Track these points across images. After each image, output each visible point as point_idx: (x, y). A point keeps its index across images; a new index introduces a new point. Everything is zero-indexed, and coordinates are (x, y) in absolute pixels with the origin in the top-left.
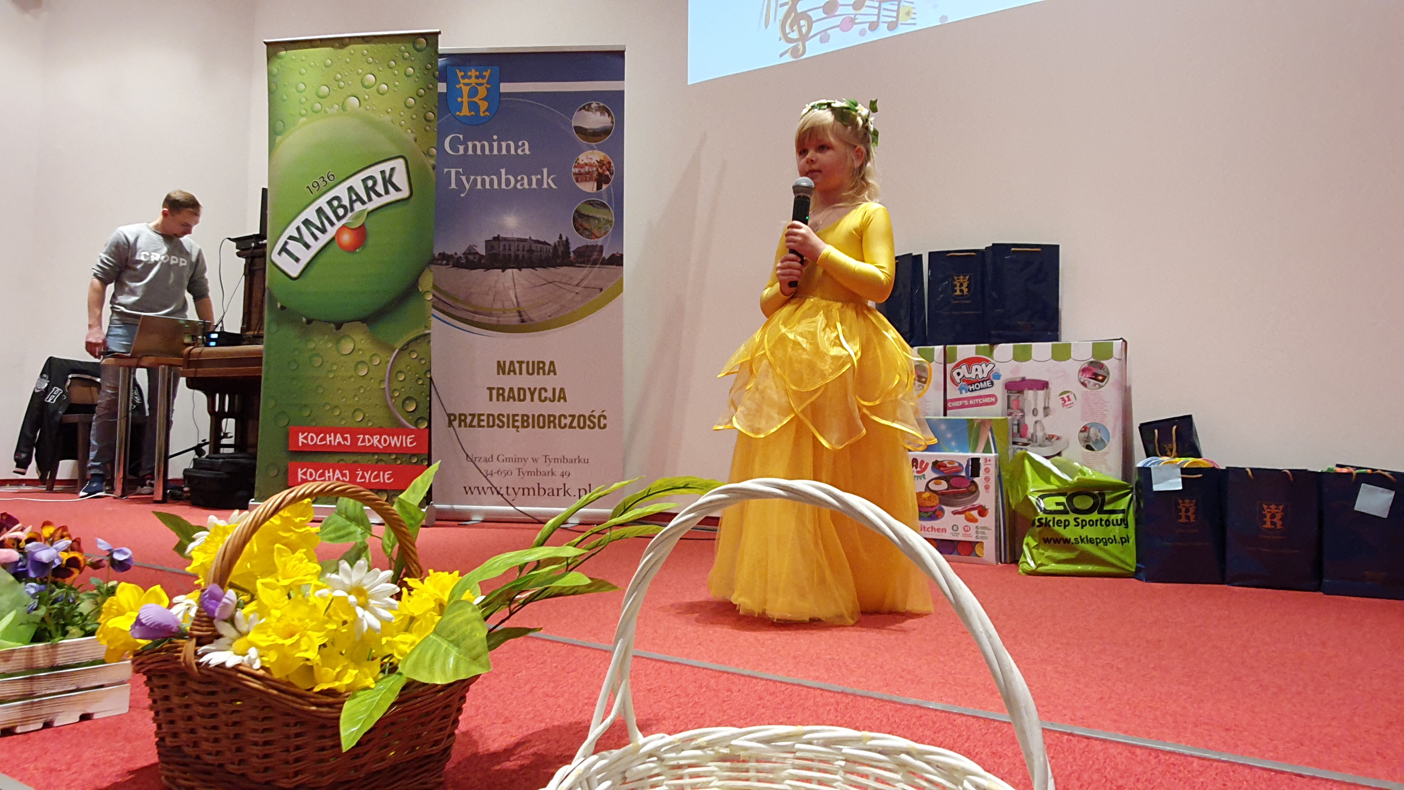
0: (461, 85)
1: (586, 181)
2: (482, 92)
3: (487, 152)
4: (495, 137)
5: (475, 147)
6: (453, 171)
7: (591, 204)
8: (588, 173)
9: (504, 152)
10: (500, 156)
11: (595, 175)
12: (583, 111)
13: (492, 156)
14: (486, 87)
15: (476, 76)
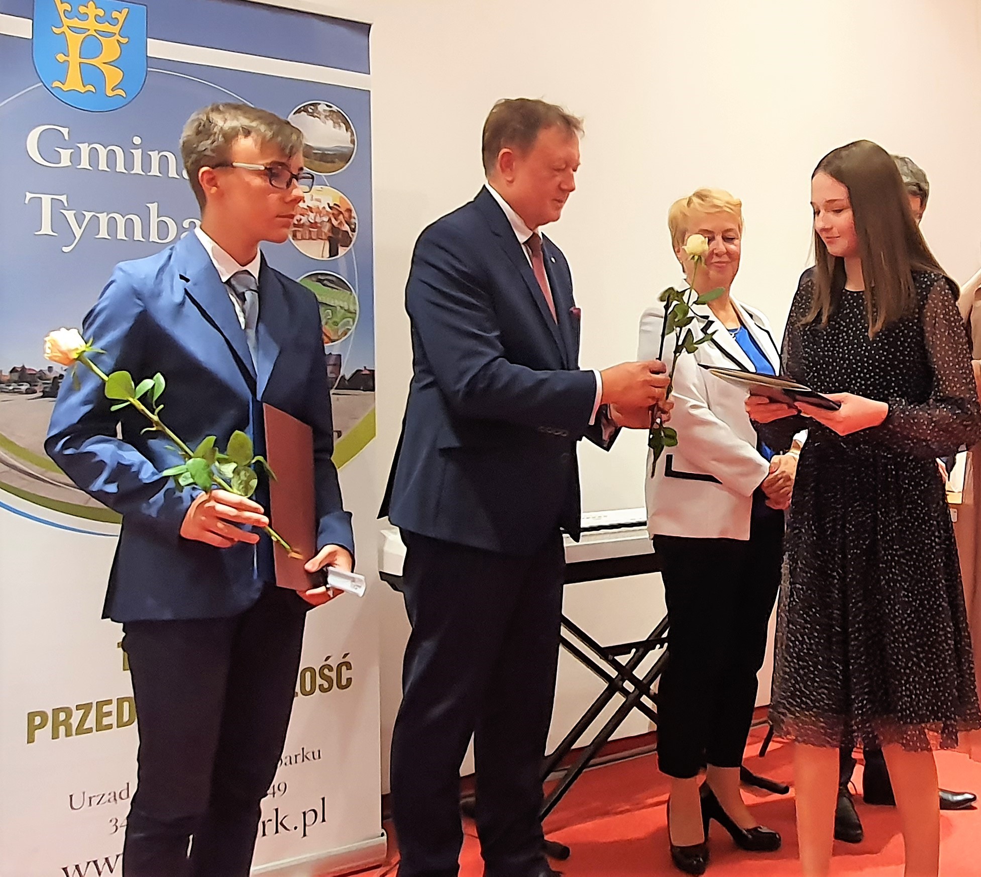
0: (65, 29)
1: (310, 238)
2: (111, 49)
3: (120, 167)
4: (137, 140)
5: (94, 153)
6: (46, 200)
7: (319, 281)
8: (314, 225)
9: (155, 171)
10: (145, 178)
11: (326, 229)
12: (303, 113)
13: (128, 175)
14: (118, 41)
15: (96, 15)
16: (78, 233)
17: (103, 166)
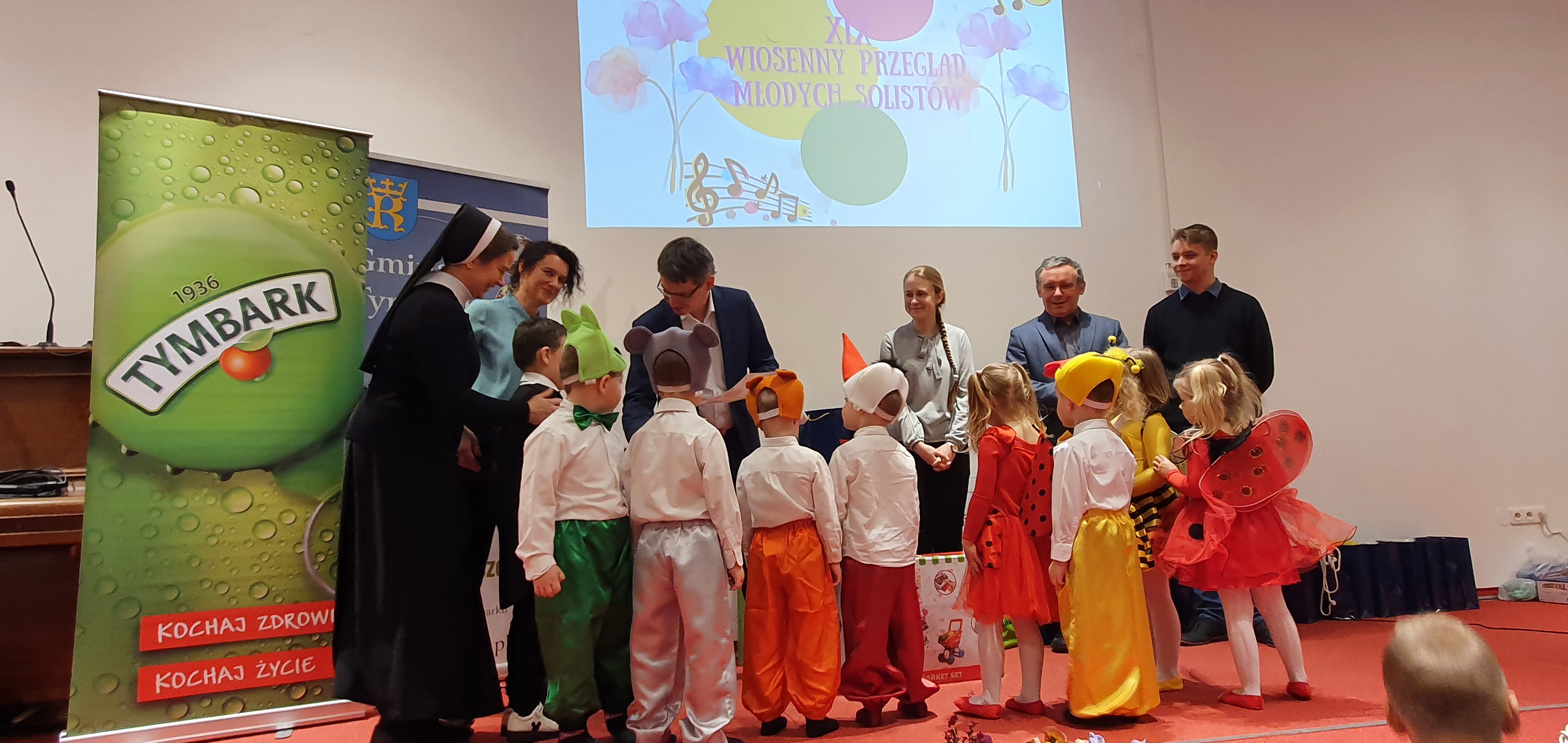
0: (373, 193)
2: (397, 205)
3: (401, 272)
4: (411, 257)
5: (386, 264)
14: (401, 200)
15: (390, 186)
16: (377, 308)
17: (391, 271)
